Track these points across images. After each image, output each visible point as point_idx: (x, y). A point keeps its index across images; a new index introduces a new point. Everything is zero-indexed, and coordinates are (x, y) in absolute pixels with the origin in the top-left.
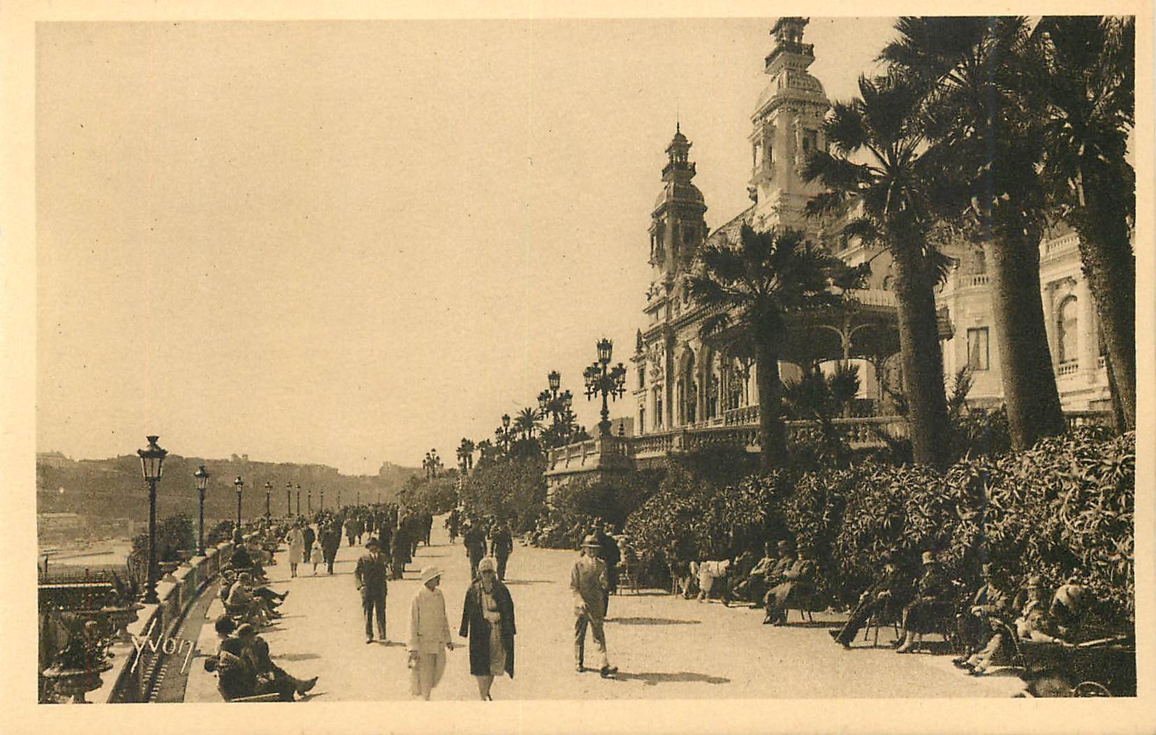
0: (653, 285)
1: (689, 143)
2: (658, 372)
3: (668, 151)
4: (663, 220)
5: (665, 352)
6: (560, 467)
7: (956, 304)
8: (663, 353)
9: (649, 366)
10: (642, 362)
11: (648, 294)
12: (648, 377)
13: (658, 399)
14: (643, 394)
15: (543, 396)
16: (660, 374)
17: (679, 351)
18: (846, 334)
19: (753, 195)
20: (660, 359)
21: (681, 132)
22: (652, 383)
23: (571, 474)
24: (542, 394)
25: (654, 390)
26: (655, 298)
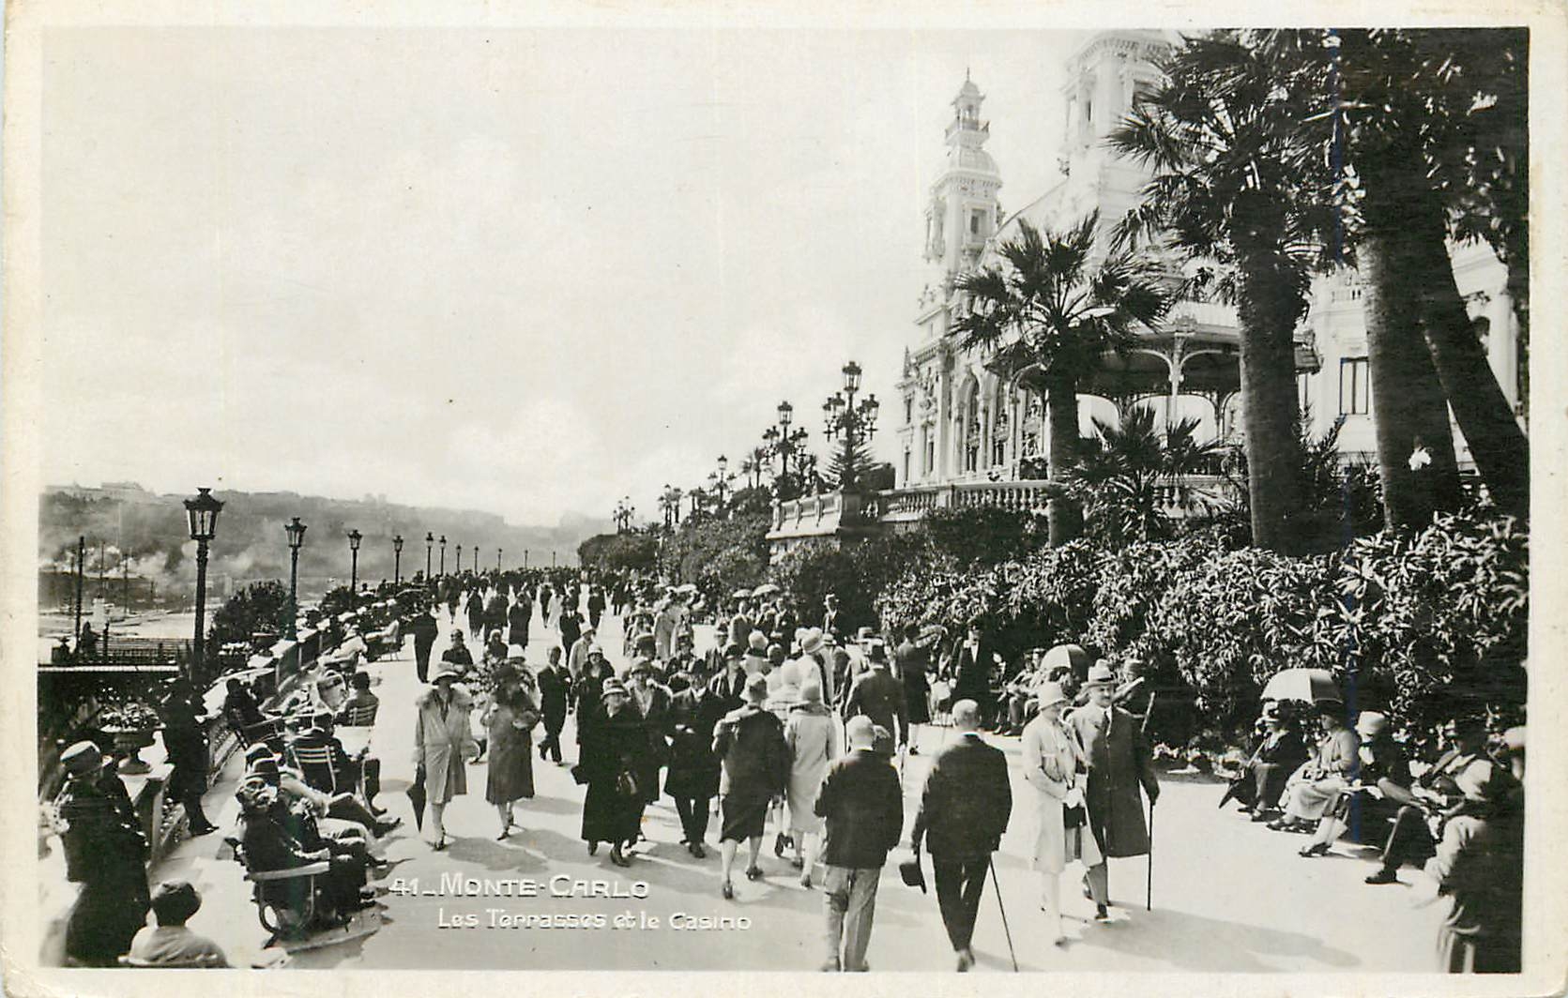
0: (927, 288)
1: (982, 94)
2: (930, 405)
3: (954, 103)
4: (944, 198)
5: (940, 378)
6: (789, 529)
7: (1327, 324)
8: (937, 380)
9: (920, 396)
10: (910, 391)
11: (920, 300)
12: (917, 410)
13: (929, 441)
14: (910, 431)
15: (771, 433)
16: (933, 407)
17: (959, 376)
18: (1176, 361)
19: (1065, 168)
20: (932, 387)
21: (971, 79)
22: (922, 417)
23: (803, 537)
24: (768, 431)
25: (925, 428)
26: (929, 306)
